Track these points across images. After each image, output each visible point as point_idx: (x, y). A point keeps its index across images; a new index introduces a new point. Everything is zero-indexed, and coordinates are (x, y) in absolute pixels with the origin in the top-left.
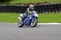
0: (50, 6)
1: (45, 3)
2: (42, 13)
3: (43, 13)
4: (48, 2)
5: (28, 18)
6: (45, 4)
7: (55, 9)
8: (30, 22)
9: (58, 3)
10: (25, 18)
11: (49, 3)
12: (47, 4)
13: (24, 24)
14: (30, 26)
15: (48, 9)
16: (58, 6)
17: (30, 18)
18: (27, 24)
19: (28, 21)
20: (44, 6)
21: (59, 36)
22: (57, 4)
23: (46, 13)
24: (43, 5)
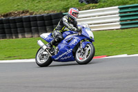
0: (35, 19)
1: (23, 12)
2: (17, 37)
3: (20, 36)
4: (29, 10)
5: (69, 42)
6: (24, 16)
7: (45, 26)
8: (72, 51)
9: (52, 13)
10: (60, 41)
11: (31, 14)
12: (28, 15)
13: (57, 56)
14: (75, 62)
15: (31, 27)
16: (51, 19)
17: (75, 41)
18: (63, 57)
19: (69, 48)
20: (21, 20)
21: (55, 87)
22: (50, 16)
23: (26, 35)
24: (18, 17)
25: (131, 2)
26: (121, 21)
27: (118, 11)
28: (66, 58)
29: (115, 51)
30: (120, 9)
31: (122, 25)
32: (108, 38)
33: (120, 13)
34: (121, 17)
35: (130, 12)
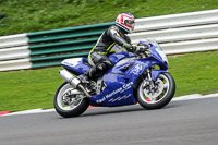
8: (133, 87)
17: (138, 69)
19: (127, 81)
25: (46, 27)
26: (31, 56)
27: (26, 41)
28: (119, 99)
29: (22, 103)
30: (30, 37)
31: (33, 62)
32: (12, 83)
33: (30, 44)
34: (32, 50)
35: (46, 42)
